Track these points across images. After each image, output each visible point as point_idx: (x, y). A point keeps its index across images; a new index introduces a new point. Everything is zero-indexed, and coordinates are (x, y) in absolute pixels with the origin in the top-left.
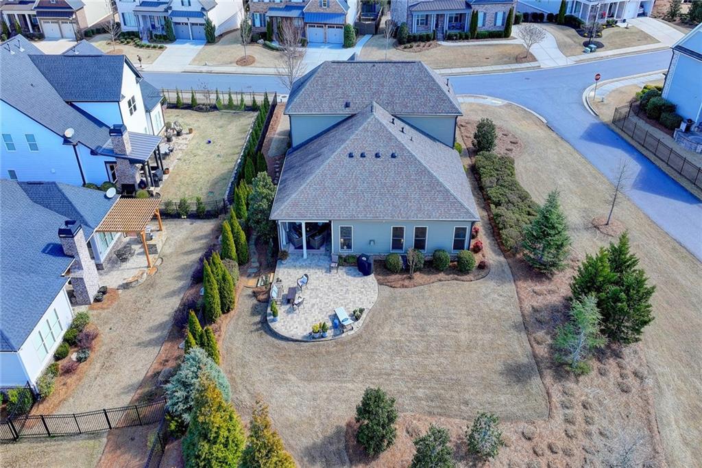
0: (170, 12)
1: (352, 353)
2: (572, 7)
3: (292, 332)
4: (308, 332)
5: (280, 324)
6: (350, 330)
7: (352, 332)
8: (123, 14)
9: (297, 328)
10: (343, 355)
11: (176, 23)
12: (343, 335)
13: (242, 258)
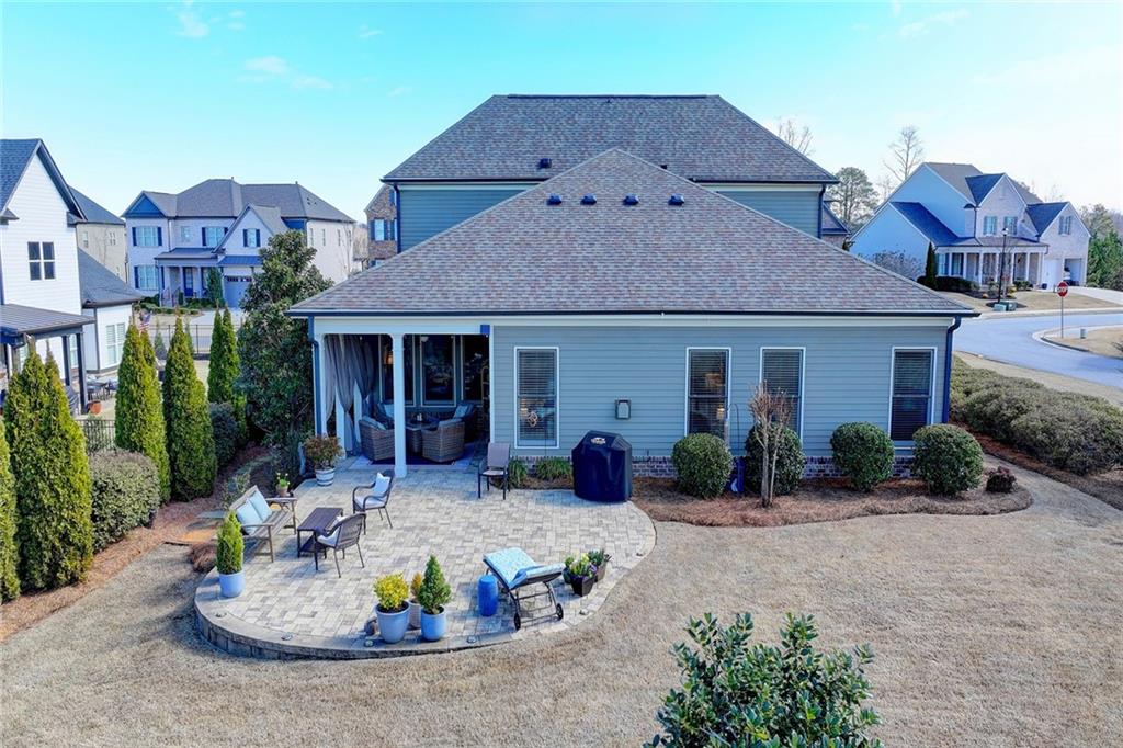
0: (221, 258)
1: (558, 696)
2: (947, 265)
3: (287, 629)
4: (360, 626)
5: (243, 606)
6: (550, 619)
7: (560, 627)
8: (136, 268)
9: (313, 615)
10: (513, 702)
11: (230, 279)
12: (517, 636)
13: (186, 472)
